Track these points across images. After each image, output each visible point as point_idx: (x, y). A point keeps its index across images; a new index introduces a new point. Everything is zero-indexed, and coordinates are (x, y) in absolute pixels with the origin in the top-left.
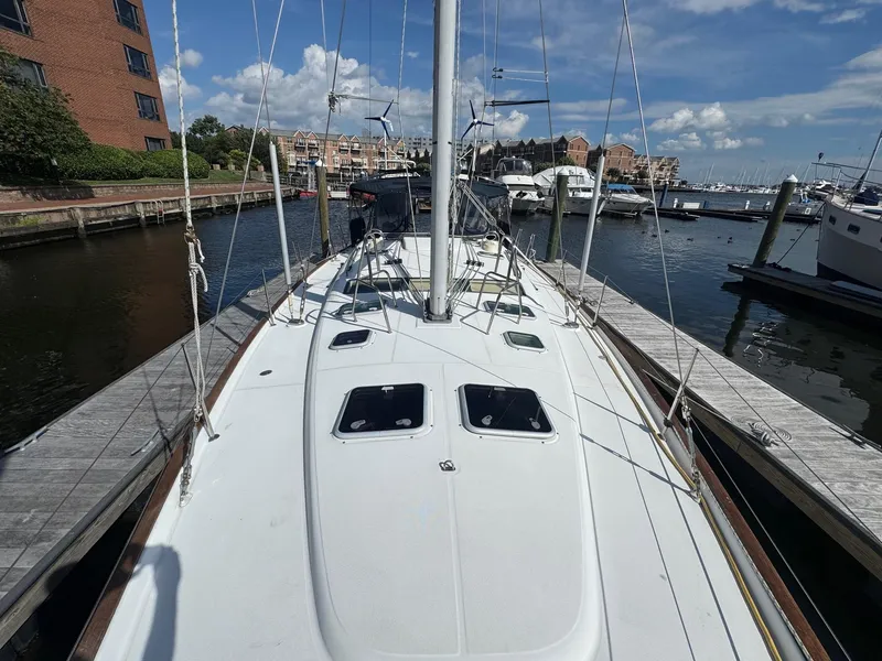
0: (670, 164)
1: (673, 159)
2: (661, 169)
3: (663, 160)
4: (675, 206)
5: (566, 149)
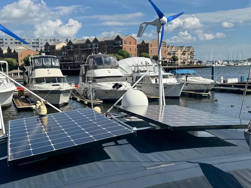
0: (189, 51)
1: (190, 47)
2: (184, 54)
3: (184, 48)
4: (222, 82)
5: (122, 44)
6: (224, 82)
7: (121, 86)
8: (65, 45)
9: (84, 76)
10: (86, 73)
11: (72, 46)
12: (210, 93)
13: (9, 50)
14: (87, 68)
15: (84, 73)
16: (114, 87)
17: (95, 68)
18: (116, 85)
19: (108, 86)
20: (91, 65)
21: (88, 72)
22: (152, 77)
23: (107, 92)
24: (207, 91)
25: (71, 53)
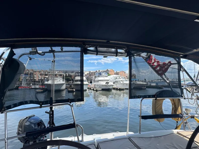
0: (134, 75)
4: (149, 85)
5: (109, 72)
6: (150, 85)
7: (109, 83)
8: (88, 73)
9: (94, 80)
10: (95, 79)
11: (90, 73)
12: (145, 87)
13: (69, 74)
14: (95, 77)
15: (94, 79)
16: (106, 83)
17: (99, 77)
18: (107, 82)
19: (104, 83)
20: (97, 76)
21: (96, 78)
22: (122, 81)
23: (103, 85)
24: (144, 87)
25: (90, 75)
